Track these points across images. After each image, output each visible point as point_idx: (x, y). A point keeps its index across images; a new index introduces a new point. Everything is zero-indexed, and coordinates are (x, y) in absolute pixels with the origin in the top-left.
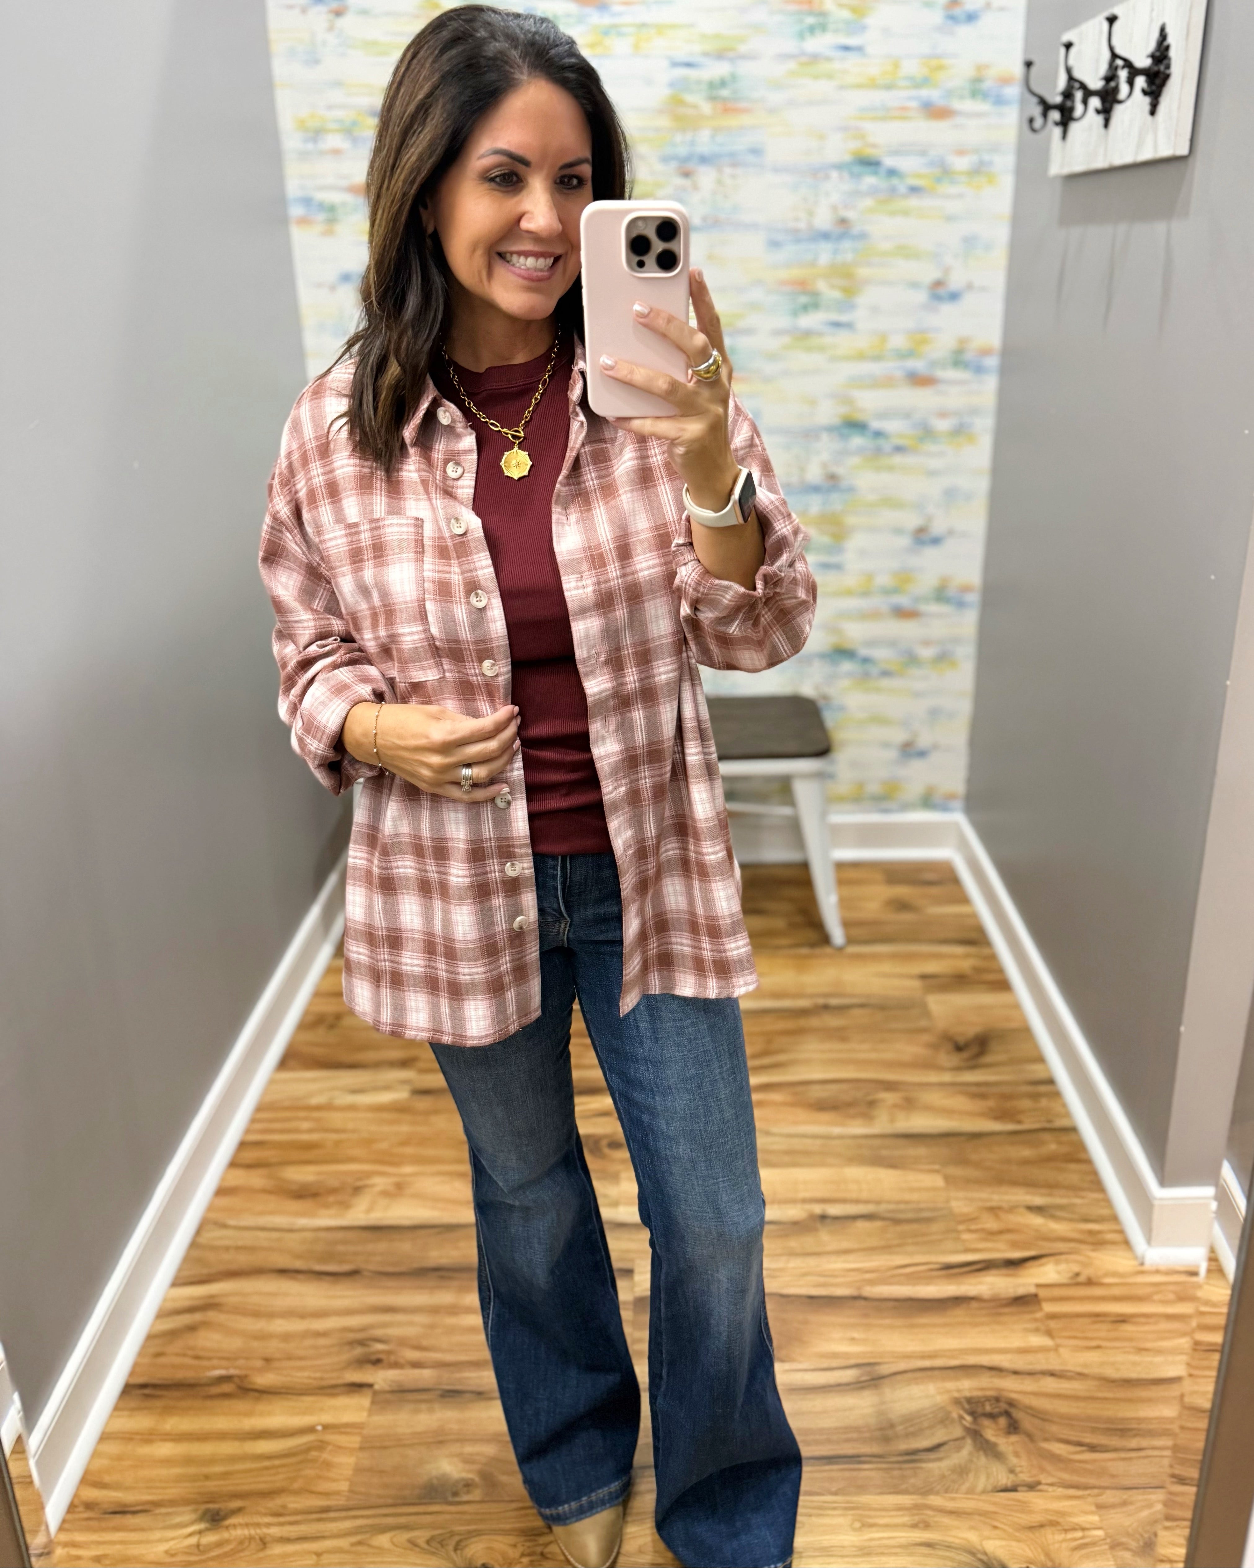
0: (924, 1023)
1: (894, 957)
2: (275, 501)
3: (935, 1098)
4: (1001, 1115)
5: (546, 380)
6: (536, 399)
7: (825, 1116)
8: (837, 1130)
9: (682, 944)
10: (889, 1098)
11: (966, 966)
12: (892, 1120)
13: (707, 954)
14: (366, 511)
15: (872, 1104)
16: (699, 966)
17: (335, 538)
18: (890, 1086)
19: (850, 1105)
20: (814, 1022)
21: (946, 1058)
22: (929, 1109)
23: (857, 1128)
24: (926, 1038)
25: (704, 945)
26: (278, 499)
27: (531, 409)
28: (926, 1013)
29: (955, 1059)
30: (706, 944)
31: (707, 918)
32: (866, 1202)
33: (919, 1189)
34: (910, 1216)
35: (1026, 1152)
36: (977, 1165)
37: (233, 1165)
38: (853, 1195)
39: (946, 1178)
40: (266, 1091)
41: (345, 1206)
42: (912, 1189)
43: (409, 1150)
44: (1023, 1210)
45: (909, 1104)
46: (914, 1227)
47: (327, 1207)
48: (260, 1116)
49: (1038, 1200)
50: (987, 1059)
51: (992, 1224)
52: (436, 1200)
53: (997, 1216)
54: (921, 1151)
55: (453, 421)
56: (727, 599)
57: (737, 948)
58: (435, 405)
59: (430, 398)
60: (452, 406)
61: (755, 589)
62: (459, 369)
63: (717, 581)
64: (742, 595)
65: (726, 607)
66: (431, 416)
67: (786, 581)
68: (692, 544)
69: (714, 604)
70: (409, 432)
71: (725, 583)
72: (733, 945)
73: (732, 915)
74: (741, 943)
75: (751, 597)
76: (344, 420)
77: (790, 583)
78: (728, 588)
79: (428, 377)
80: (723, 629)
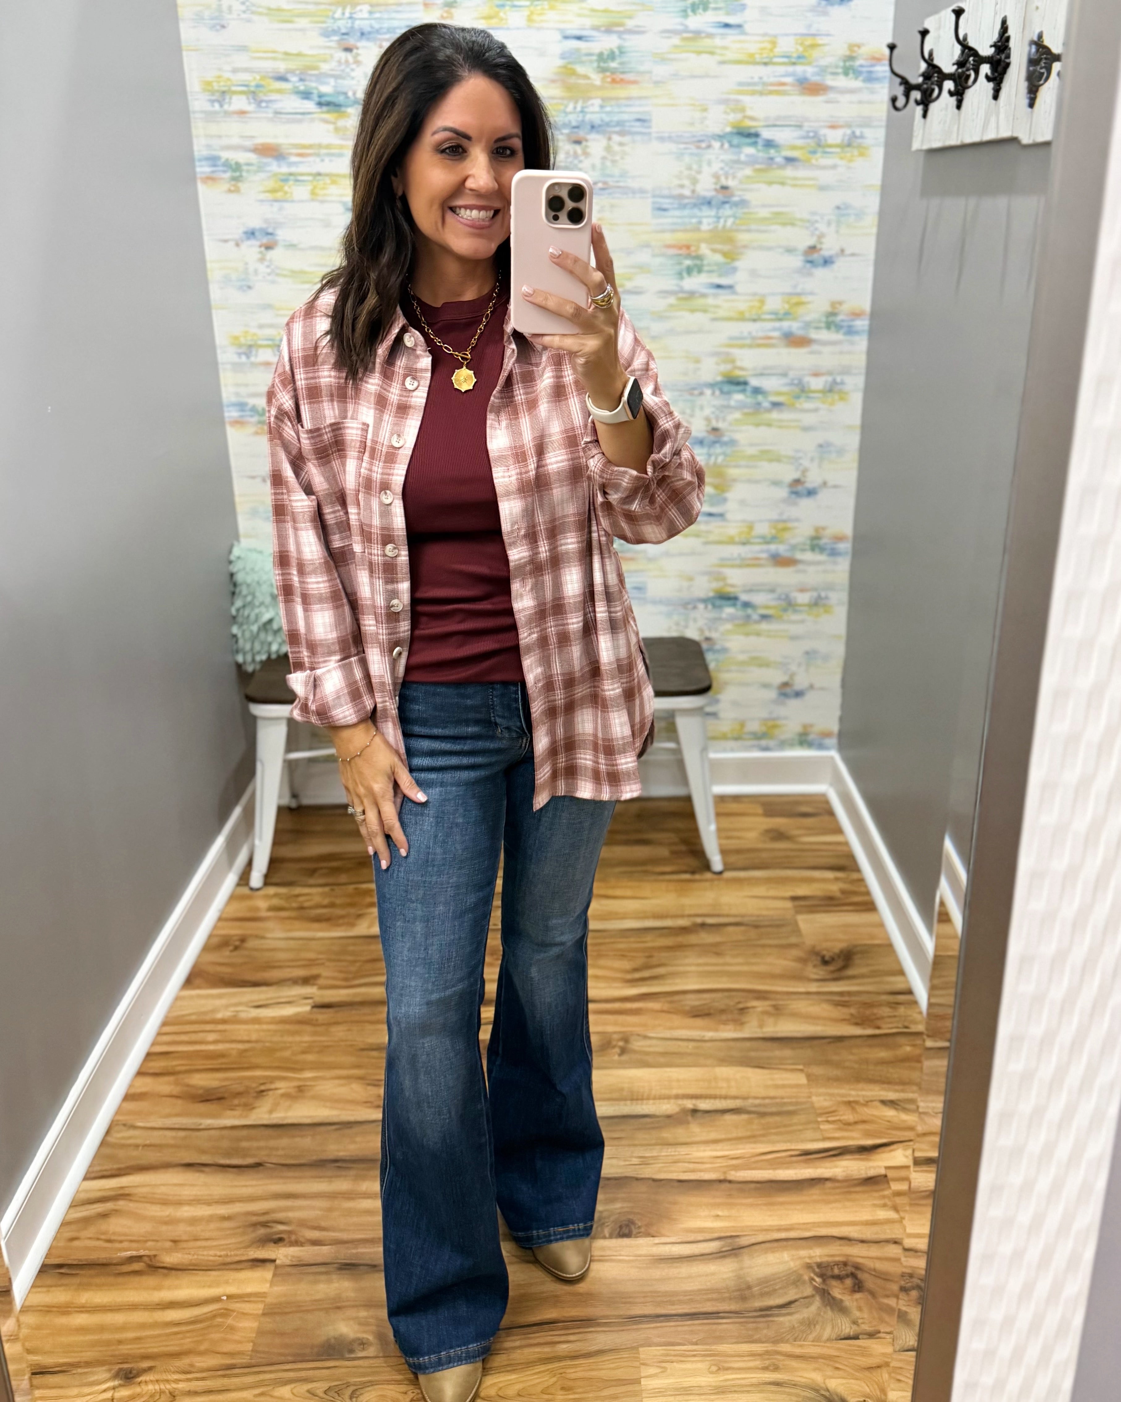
0: (793, 940)
1: (768, 881)
3: (801, 1006)
4: (860, 1022)
5: (488, 314)
6: (481, 329)
7: (699, 1022)
8: (709, 1035)
9: (586, 759)
10: (760, 1005)
11: (834, 888)
12: (761, 1026)
13: (603, 767)
15: (743, 1011)
16: (596, 777)
18: (761, 995)
19: (722, 1011)
20: (693, 939)
21: (813, 971)
22: (795, 1015)
23: (728, 1032)
24: (795, 953)
25: (600, 761)
27: (476, 337)
28: (797, 931)
29: (821, 972)
30: (602, 759)
31: (604, 740)
32: (735, 1098)
33: (784, 1086)
34: (774, 1109)
35: (883, 1054)
36: (837, 1065)
37: (140, 1073)
38: (723, 1092)
39: (809, 1076)
40: (172, 1007)
41: (249, 1107)
42: (777, 1087)
43: (310, 1057)
44: (878, 1104)
45: (778, 1011)
46: (777, 1119)
47: (232, 1108)
48: (167, 1029)
49: (892, 1096)
50: (850, 972)
51: (849, 1116)
52: (335, 1101)
53: (853, 1109)
54: (787, 1052)
55: (416, 345)
56: (625, 482)
57: (626, 763)
58: (403, 330)
59: (400, 325)
60: (417, 332)
61: (646, 473)
62: (421, 303)
63: (616, 468)
64: (637, 478)
65: (626, 489)
66: (399, 340)
67: (673, 466)
68: (597, 441)
69: (616, 487)
70: (382, 350)
71: (622, 469)
72: (623, 761)
73: (623, 738)
74: (629, 760)
75: (644, 478)
76: (328, 337)
77: (677, 467)
78: (625, 472)
79: (398, 308)
80: (626, 507)
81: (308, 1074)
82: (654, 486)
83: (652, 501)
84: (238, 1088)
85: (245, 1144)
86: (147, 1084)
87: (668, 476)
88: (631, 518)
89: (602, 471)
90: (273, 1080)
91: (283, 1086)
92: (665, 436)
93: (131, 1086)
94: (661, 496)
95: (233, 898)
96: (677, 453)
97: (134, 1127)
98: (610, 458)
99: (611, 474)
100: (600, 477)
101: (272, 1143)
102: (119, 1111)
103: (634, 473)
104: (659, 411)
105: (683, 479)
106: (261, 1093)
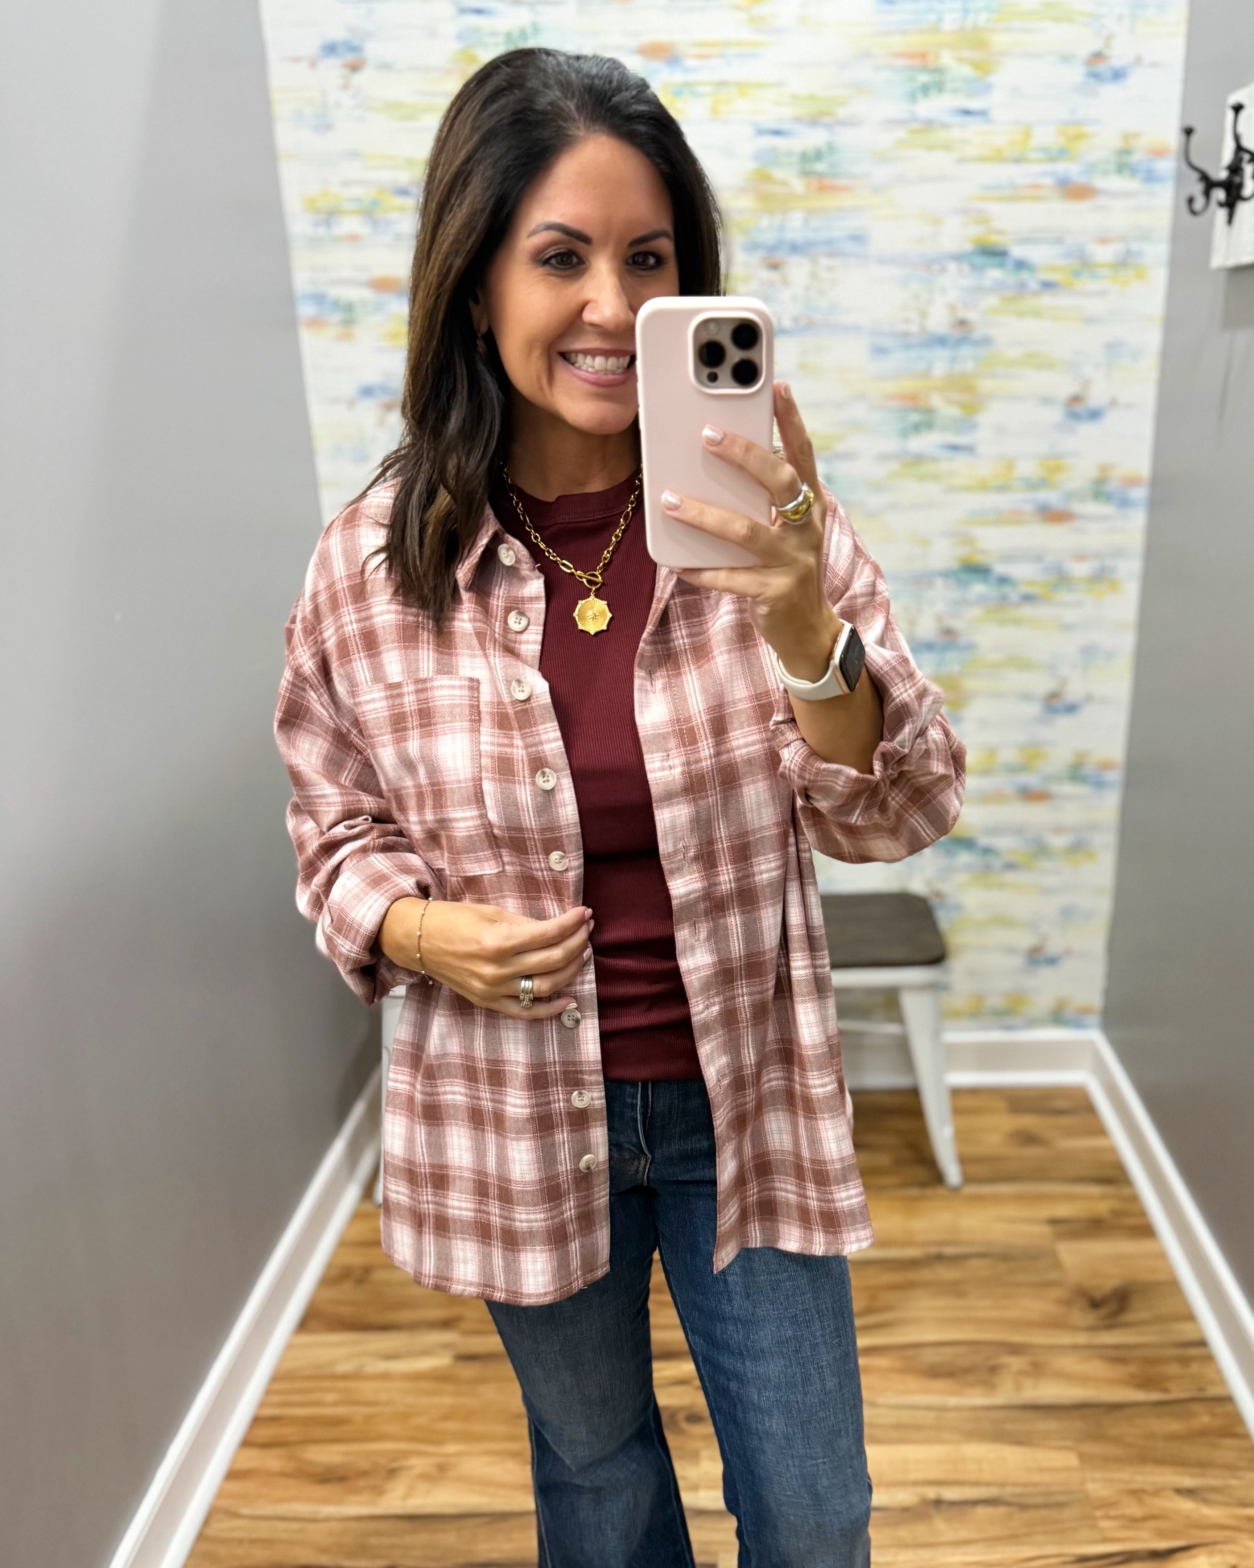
0: (1054, 1276)
1: (1018, 1198)
2: (297, 652)
3: (1068, 1363)
4: (1144, 1383)
5: (628, 513)
6: (617, 536)
7: (938, 1384)
8: (954, 1401)
9: (787, 1191)
10: (1015, 1363)
11: (1103, 1208)
12: (1018, 1388)
13: (813, 1204)
14: (411, 668)
15: (994, 1370)
16: (805, 1217)
17: (373, 701)
18: (1016, 1349)
19: (968, 1371)
20: (927, 1275)
21: (1080, 1317)
22: (1061, 1375)
23: (976, 1398)
24: (1056, 1293)
25: (809, 1193)
26: (301, 649)
27: (611, 549)
28: (1057, 1264)
29: (1090, 1318)
30: (812, 1191)
31: (813, 1162)
32: (988, 1484)
33: (1049, 1470)
34: (1039, 1500)
35: (1174, 1426)
36: (1117, 1441)
37: (246, 1443)
38: (973, 1477)
39: (1082, 1457)
40: (283, 1358)
41: (378, 1491)
42: (1041, 1470)
43: (452, 1426)
44: (1171, 1494)
45: (1037, 1370)
46: (1044, 1513)
47: (357, 1491)
48: (278, 1386)
49: (1188, 1482)
50: (1128, 1317)
51: (1133, 1509)
52: (485, 1484)
53: (1140, 1501)
54: (1051, 1425)
55: (518, 561)
56: (840, 785)
57: (849, 1198)
58: (496, 540)
59: (490, 533)
60: (518, 543)
61: (872, 772)
62: (524, 496)
63: (825, 765)
64: (857, 780)
65: (841, 794)
66: (490, 555)
67: (915, 756)
68: (793, 720)
69: (827, 792)
70: (463, 573)
71: (834, 766)
72: (844, 1195)
73: (842, 1159)
74: (853, 1192)
75: (868, 781)
76: (382, 556)
77: (921, 757)
78: (838, 772)
79: (488, 506)
80: (843, 819)
81: (451, 1448)
82: (883, 789)
83: (883, 808)
84: (364, 1465)
85: (373, 1541)
86: (254, 1459)
87: (909, 772)
88: (850, 831)
89: (803, 769)
90: (406, 1454)
91: (419, 1464)
92: (903, 714)
93: (234, 1460)
94: (895, 800)
95: (357, 1216)
96: (922, 733)
97: (236, 1515)
98: (816, 748)
99: (817, 774)
100: (800, 777)
101: (408, 1540)
102: (220, 1494)
103: (854, 773)
104: (893, 675)
105: (931, 774)
106: (392, 1473)
